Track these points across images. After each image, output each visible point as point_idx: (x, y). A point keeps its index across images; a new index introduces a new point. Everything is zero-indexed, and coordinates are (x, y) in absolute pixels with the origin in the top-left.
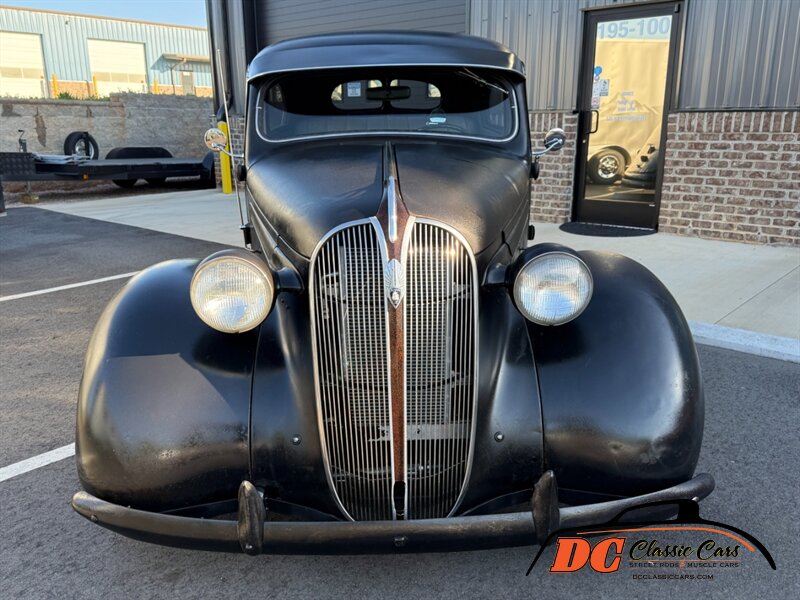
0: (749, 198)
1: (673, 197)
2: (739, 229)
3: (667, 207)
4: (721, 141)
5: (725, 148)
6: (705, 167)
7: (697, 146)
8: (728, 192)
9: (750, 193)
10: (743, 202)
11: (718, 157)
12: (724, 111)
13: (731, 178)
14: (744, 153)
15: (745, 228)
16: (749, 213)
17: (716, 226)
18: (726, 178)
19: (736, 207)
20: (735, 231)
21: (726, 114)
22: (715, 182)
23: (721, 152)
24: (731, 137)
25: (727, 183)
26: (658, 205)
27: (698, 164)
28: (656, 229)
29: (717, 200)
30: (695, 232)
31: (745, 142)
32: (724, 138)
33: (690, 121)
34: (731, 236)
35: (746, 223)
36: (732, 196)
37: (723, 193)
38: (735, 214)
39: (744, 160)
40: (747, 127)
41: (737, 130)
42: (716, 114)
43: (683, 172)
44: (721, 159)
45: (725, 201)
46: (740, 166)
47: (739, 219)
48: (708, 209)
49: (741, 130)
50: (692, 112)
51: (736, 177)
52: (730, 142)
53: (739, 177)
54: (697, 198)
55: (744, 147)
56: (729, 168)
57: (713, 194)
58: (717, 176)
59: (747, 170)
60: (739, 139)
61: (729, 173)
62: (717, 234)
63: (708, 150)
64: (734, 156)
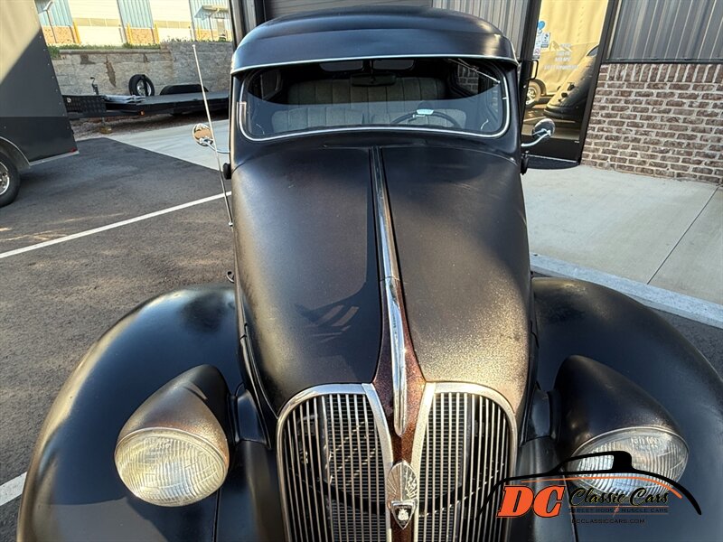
0: (663, 140)
1: (596, 137)
2: (651, 165)
3: (591, 144)
4: (645, 90)
5: (648, 96)
6: (628, 112)
7: (623, 94)
8: (646, 133)
9: (665, 135)
10: (657, 143)
11: (641, 103)
12: (651, 63)
13: (650, 122)
14: (665, 101)
15: (656, 165)
16: (662, 152)
17: (631, 162)
18: (646, 122)
19: (651, 146)
20: (647, 166)
21: (654, 66)
22: (635, 125)
23: (645, 99)
24: (655, 87)
25: (645, 126)
26: (583, 142)
27: (622, 109)
28: (579, 162)
29: (635, 140)
30: (612, 166)
31: (668, 91)
32: (649, 87)
33: (620, 72)
34: (643, 170)
35: (658, 161)
36: (648, 138)
37: (641, 134)
38: (649, 153)
39: (664, 107)
40: (672, 78)
41: (661, 80)
42: (645, 65)
43: (608, 116)
44: (643, 106)
45: (642, 141)
46: (659, 112)
47: (652, 157)
48: (626, 147)
49: (666, 80)
50: (623, 63)
51: (654, 122)
52: (654, 91)
53: (657, 121)
54: (617, 138)
55: (665, 95)
56: (649, 114)
57: (632, 135)
58: (637, 120)
59: (665, 115)
60: (662, 88)
61: (649, 118)
62: (631, 169)
63: (633, 97)
64: (656, 103)
